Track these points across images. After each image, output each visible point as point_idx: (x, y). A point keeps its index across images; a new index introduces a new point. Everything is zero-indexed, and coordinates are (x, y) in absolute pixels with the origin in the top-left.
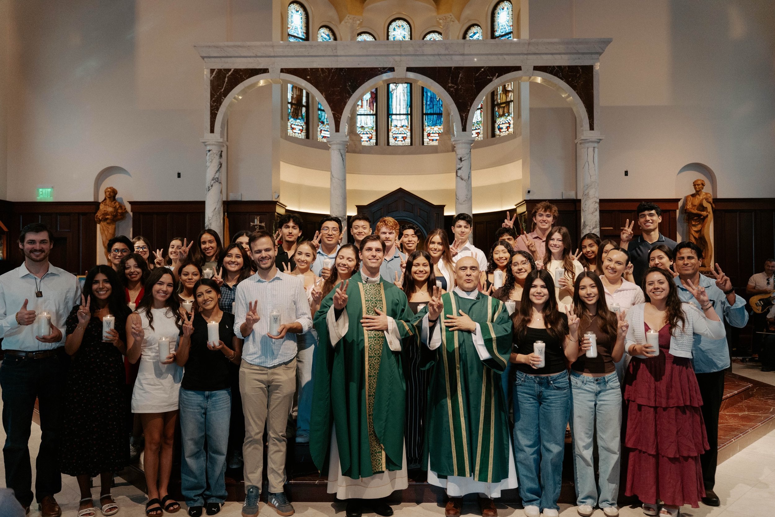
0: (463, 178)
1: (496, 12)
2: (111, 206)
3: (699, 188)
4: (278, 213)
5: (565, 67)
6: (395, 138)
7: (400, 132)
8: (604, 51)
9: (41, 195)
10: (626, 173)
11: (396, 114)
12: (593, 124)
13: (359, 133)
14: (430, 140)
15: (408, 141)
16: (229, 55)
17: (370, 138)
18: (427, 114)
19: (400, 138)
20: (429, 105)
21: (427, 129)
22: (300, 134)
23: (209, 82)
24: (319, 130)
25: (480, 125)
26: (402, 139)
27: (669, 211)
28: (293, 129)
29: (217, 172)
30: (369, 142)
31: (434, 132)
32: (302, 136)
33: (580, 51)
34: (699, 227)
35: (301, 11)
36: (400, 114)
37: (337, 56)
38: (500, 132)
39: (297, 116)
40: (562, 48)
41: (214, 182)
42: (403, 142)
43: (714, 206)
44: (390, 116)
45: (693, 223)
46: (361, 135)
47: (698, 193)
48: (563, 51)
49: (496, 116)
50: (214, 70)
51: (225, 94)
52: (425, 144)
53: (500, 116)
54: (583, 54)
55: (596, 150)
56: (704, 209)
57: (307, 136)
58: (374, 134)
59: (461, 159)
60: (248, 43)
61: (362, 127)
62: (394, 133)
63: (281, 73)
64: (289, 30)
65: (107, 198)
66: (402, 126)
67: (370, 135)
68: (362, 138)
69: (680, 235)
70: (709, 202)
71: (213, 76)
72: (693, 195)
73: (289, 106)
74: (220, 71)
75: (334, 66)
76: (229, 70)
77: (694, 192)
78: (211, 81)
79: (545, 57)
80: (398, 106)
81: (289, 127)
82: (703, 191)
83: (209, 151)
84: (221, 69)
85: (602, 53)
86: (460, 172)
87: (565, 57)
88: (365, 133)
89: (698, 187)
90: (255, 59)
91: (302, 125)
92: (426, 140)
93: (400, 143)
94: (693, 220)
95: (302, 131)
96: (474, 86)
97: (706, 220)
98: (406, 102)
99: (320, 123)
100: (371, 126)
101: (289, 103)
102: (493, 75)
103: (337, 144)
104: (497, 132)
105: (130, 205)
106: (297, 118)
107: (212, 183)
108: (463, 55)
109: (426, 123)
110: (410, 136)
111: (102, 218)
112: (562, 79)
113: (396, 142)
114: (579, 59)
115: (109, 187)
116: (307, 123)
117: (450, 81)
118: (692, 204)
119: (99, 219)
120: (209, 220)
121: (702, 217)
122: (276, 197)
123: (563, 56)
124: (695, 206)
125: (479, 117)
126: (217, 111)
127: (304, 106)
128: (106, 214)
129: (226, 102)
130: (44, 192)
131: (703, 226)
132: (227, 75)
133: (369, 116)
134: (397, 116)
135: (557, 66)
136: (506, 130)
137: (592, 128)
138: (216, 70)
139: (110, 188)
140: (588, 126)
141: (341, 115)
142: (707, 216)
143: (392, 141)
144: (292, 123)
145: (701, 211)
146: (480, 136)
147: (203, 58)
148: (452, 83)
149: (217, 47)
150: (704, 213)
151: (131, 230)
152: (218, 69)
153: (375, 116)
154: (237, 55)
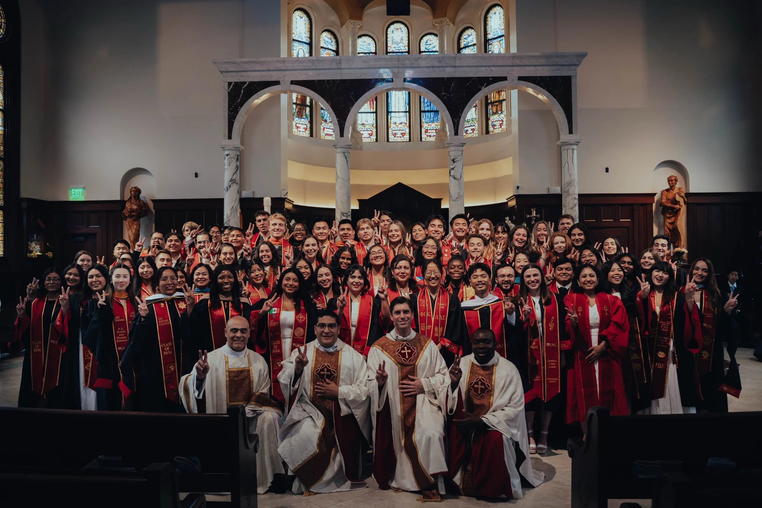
0: (456, 177)
1: (489, 16)
2: (136, 204)
3: (672, 184)
4: (286, 209)
5: (546, 77)
6: (395, 135)
7: (399, 129)
8: (581, 63)
9: (74, 194)
10: (607, 170)
11: (395, 112)
12: (572, 128)
13: (360, 130)
14: (428, 136)
15: (407, 137)
16: (245, 70)
17: (371, 135)
18: (425, 112)
19: (399, 135)
20: (426, 103)
21: (425, 126)
22: (304, 133)
23: (227, 93)
24: (322, 128)
25: (475, 122)
26: (401, 136)
27: (646, 204)
28: (298, 127)
29: (234, 174)
30: (369, 138)
31: (432, 128)
32: (307, 134)
33: (559, 64)
34: (673, 219)
35: (305, 17)
36: (399, 112)
37: (341, 69)
38: (494, 129)
39: (302, 115)
40: (543, 61)
41: (232, 183)
42: (402, 138)
43: (686, 200)
44: (389, 114)
45: (668, 216)
46: (362, 132)
47: (672, 188)
48: (544, 64)
49: (490, 114)
50: (232, 83)
51: (242, 104)
52: (423, 140)
53: (494, 114)
54: (562, 65)
55: (575, 152)
56: (677, 203)
57: (311, 135)
58: (374, 130)
59: (454, 161)
60: (262, 59)
61: (363, 124)
62: (393, 129)
63: (292, 85)
64: (293, 35)
65: (132, 197)
66: (401, 123)
67: (371, 132)
68: (363, 134)
69: (656, 225)
70: (682, 197)
71: (230, 88)
72: (667, 190)
73: (294, 106)
74: (236, 83)
75: (339, 78)
76: (245, 83)
77: (668, 187)
78: (229, 93)
79: (528, 68)
80: (397, 104)
81: (294, 125)
82: (676, 186)
83: (227, 155)
84: (237, 82)
85: (579, 65)
86: (453, 172)
87: (547, 68)
88: (366, 129)
89: (672, 181)
90: (267, 72)
91: (306, 124)
92: (424, 136)
93: (399, 140)
94: (668, 213)
95: (306, 130)
96: (465, 95)
97: (678, 213)
98: (405, 100)
99: (323, 121)
100: (372, 123)
101: (294, 103)
102: (482, 85)
103: (342, 148)
104: (491, 129)
105: (152, 203)
106: (301, 118)
107: (230, 184)
108: (455, 67)
109: (424, 120)
110: (408, 133)
111: (128, 215)
112: (544, 88)
113: (395, 138)
114: (559, 70)
115: (134, 186)
116: (311, 122)
117: (443, 90)
118: (666, 198)
119: (126, 216)
120: (228, 217)
121: (675, 210)
122: (285, 194)
123: (544, 67)
124: (669, 200)
125: (474, 114)
126: (235, 119)
127: (308, 106)
128: (132, 211)
129: (243, 111)
130: (76, 192)
131: (676, 219)
132: (243, 87)
133: (369, 114)
134: (396, 113)
135: (539, 77)
136: (500, 127)
137: (571, 132)
138: (233, 83)
139: (135, 188)
140: (567, 130)
141: (345, 121)
142: (680, 209)
143: (391, 137)
144: (297, 122)
145: (674, 205)
146: (475, 132)
147: (222, 72)
148: (445, 92)
149: (234, 63)
150: (678, 206)
151: (154, 225)
152: (235, 82)
153: (375, 114)
154: (252, 69)
